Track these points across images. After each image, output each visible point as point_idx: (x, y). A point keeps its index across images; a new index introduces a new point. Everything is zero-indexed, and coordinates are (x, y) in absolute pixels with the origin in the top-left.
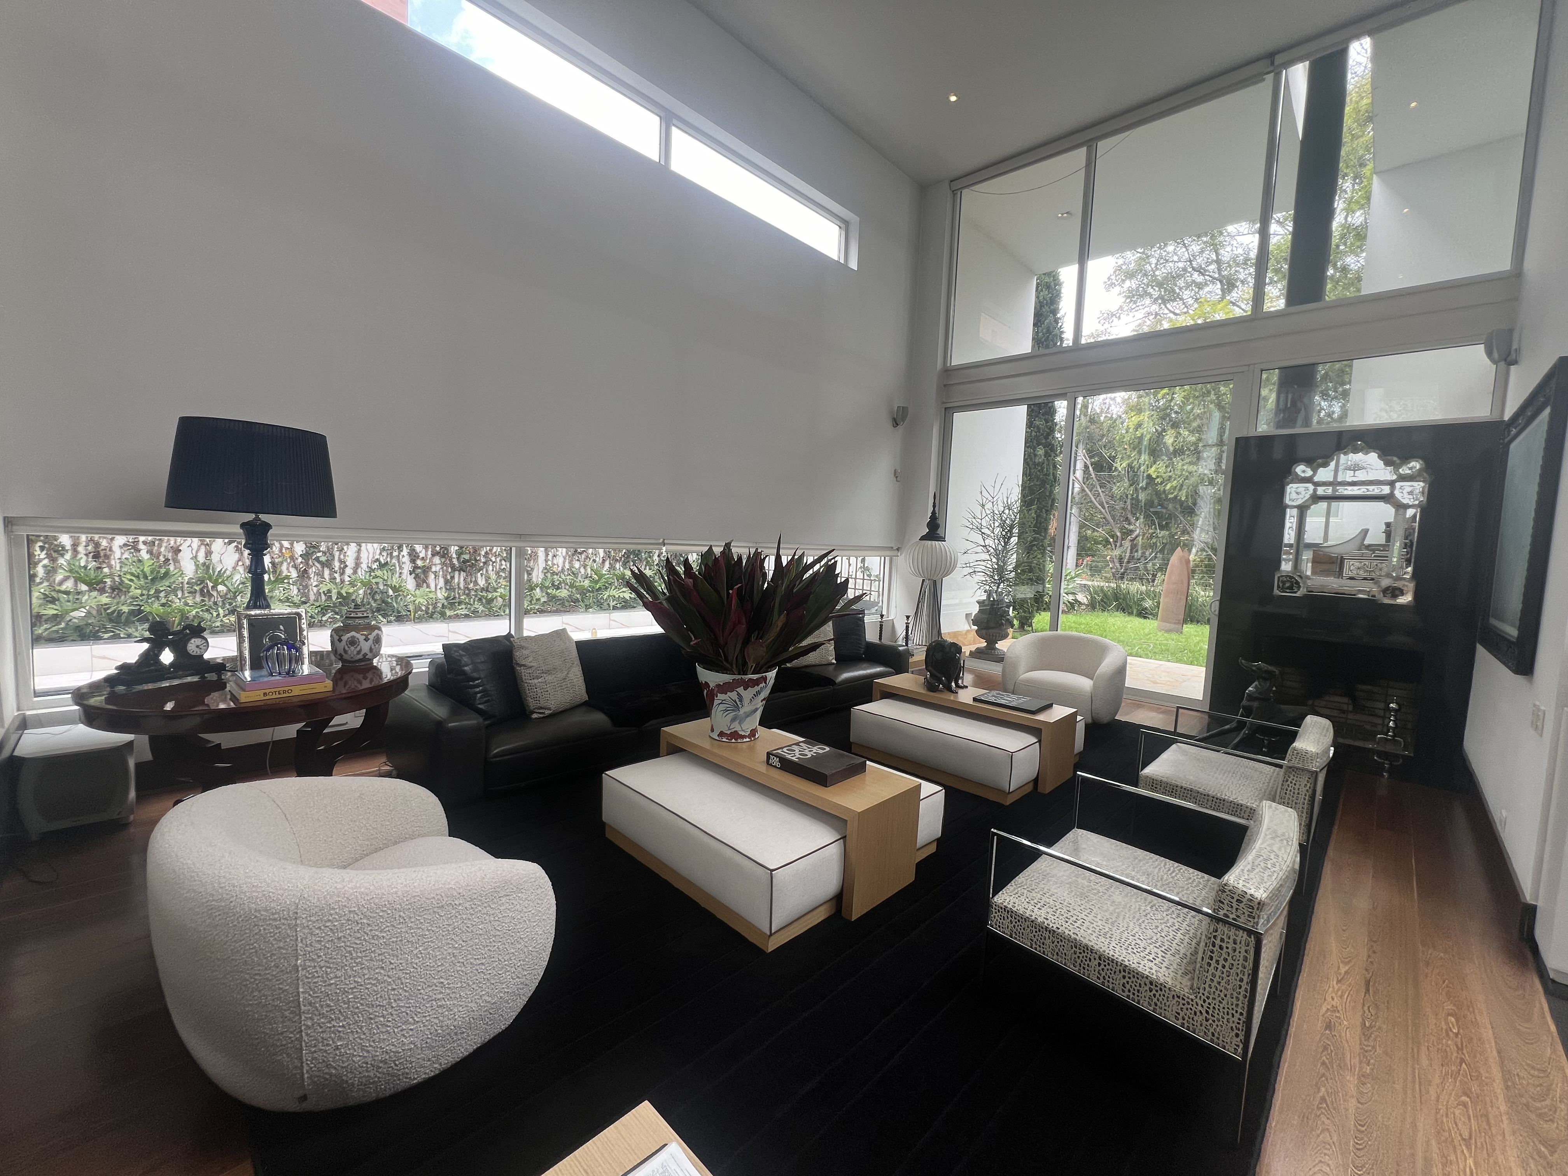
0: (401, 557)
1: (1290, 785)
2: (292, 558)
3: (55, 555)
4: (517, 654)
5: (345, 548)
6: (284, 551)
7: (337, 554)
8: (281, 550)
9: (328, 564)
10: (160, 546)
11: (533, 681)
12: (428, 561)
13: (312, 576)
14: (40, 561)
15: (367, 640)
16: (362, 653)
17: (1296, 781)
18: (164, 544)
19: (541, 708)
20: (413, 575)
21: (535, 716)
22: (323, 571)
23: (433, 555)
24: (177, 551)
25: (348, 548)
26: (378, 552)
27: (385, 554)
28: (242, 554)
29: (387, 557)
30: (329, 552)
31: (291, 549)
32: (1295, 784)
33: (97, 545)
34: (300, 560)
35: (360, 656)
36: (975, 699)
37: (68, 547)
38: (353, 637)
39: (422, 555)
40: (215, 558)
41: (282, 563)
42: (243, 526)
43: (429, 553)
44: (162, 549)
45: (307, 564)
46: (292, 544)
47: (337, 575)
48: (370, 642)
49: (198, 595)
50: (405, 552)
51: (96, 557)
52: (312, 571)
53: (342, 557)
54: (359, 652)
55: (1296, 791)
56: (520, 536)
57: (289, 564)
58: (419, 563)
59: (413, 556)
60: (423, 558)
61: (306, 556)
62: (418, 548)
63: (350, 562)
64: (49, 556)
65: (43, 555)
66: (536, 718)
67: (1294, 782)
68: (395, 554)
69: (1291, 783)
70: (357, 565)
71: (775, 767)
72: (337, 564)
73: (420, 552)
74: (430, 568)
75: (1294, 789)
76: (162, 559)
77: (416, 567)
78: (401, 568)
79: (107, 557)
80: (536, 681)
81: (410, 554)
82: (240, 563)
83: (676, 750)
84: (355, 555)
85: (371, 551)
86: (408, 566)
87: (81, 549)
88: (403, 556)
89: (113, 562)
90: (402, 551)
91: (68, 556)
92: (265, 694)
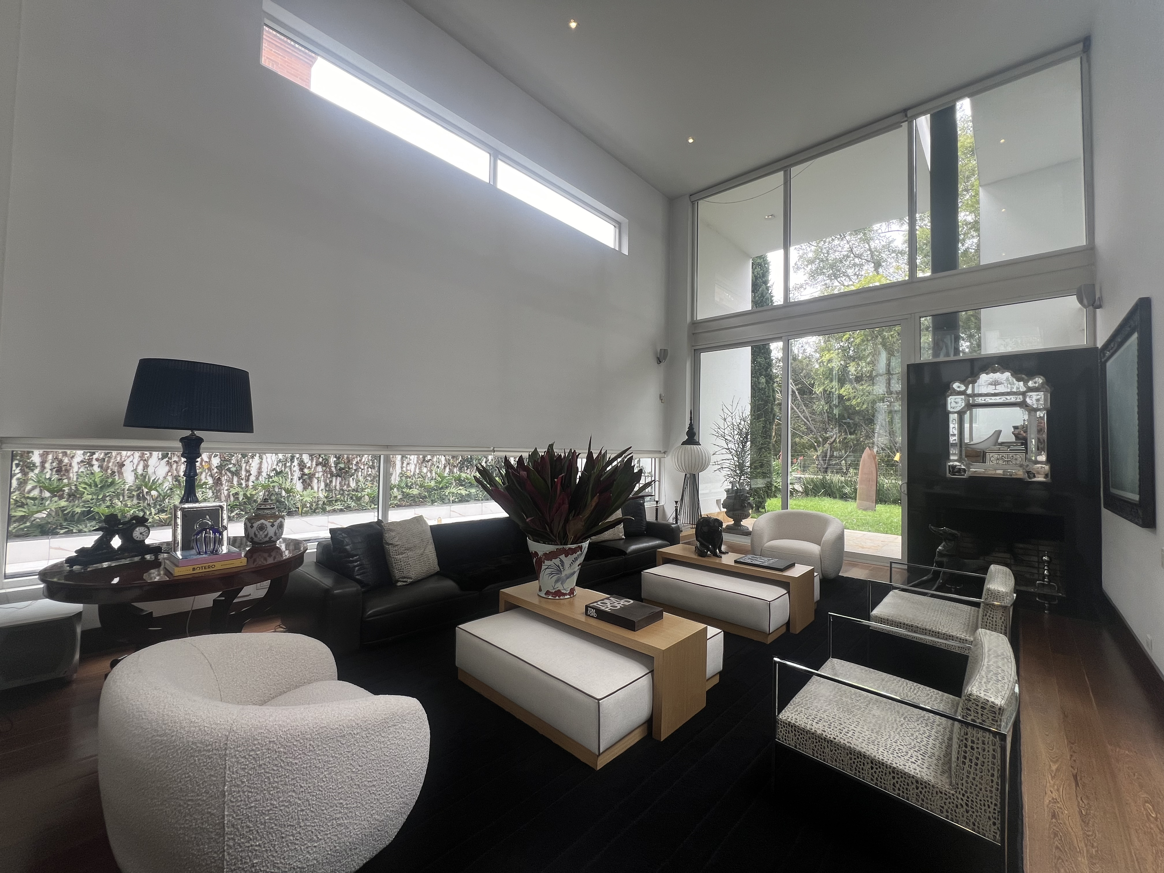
0: (292, 467)
1: (989, 618)
2: (210, 469)
3: (27, 470)
4: (387, 536)
5: (250, 460)
6: (204, 464)
7: (244, 465)
8: (201, 464)
9: (237, 473)
10: (109, 462)
11: (398, 557)
12: (313, 470)
13: (224, 483)
14: (15, 475)
15: (272, 526)
16: (269, 536)
17: (993, 615)
18: (112, 460)
19: (405, 578)
20: (301, 481)
21: (399, 584)
22: (233, 478)
23: (317, 465)
24: (121, 465)
25: (252, 461)
26: (275, 463)
27: (280, 464)
28: (171, 466)
29: (282, 467)
30: (238, 464)
31: (209, 463)
32: (993, 618)
33: (61, 462)
34: (216, 470)
35: (267, 539)
36: (736, 562)
37: (38, 464)
38: (262, 524)
39: (308, 465)
40: (150, 470)
41: (202, 473)
42: (182, 440)
43: (314, 463)
44: (110, 464)
45: (221, 473)
46: (210, 458)
47: (243, 482)
48: (275, 527)
49: (135, 499)
50: (296, 463)
51: (59, 471)
52: (224, 479)
53: (248, 468)
54: (266, 536)
55: (994, 623)
56: (387, 447)
57: (207, 474)
58: (306, 471)
59: (302, 466)
60: (309, 467)
61: (220, 467)
62: (306, 460)
63: (254, 471)
64: (22, 471)
65: (17, 471)
66: (400, 586)
67: (991, 616)
68: (288, 464)
69: (989, 616)
70: (260, 473)
71: (593, 617)
72: (243, 473)
73: (307, 463)
74: (314, 475)
75: (992, 621)
76: (109, 471)
77: (304, 474)
78: (292, 475)
79: (67, 471)
80: (401, 556)
81: (299, 465)
82: (170, 474)
83: (513, 606)
84: (258, 466)
85: (270, 462)
86: (297, 474)
87: (47, 465)
88: (294, 466)
89: (71, 475)
90: (293, 462)
91: (37, 471)
92: (194, 569)
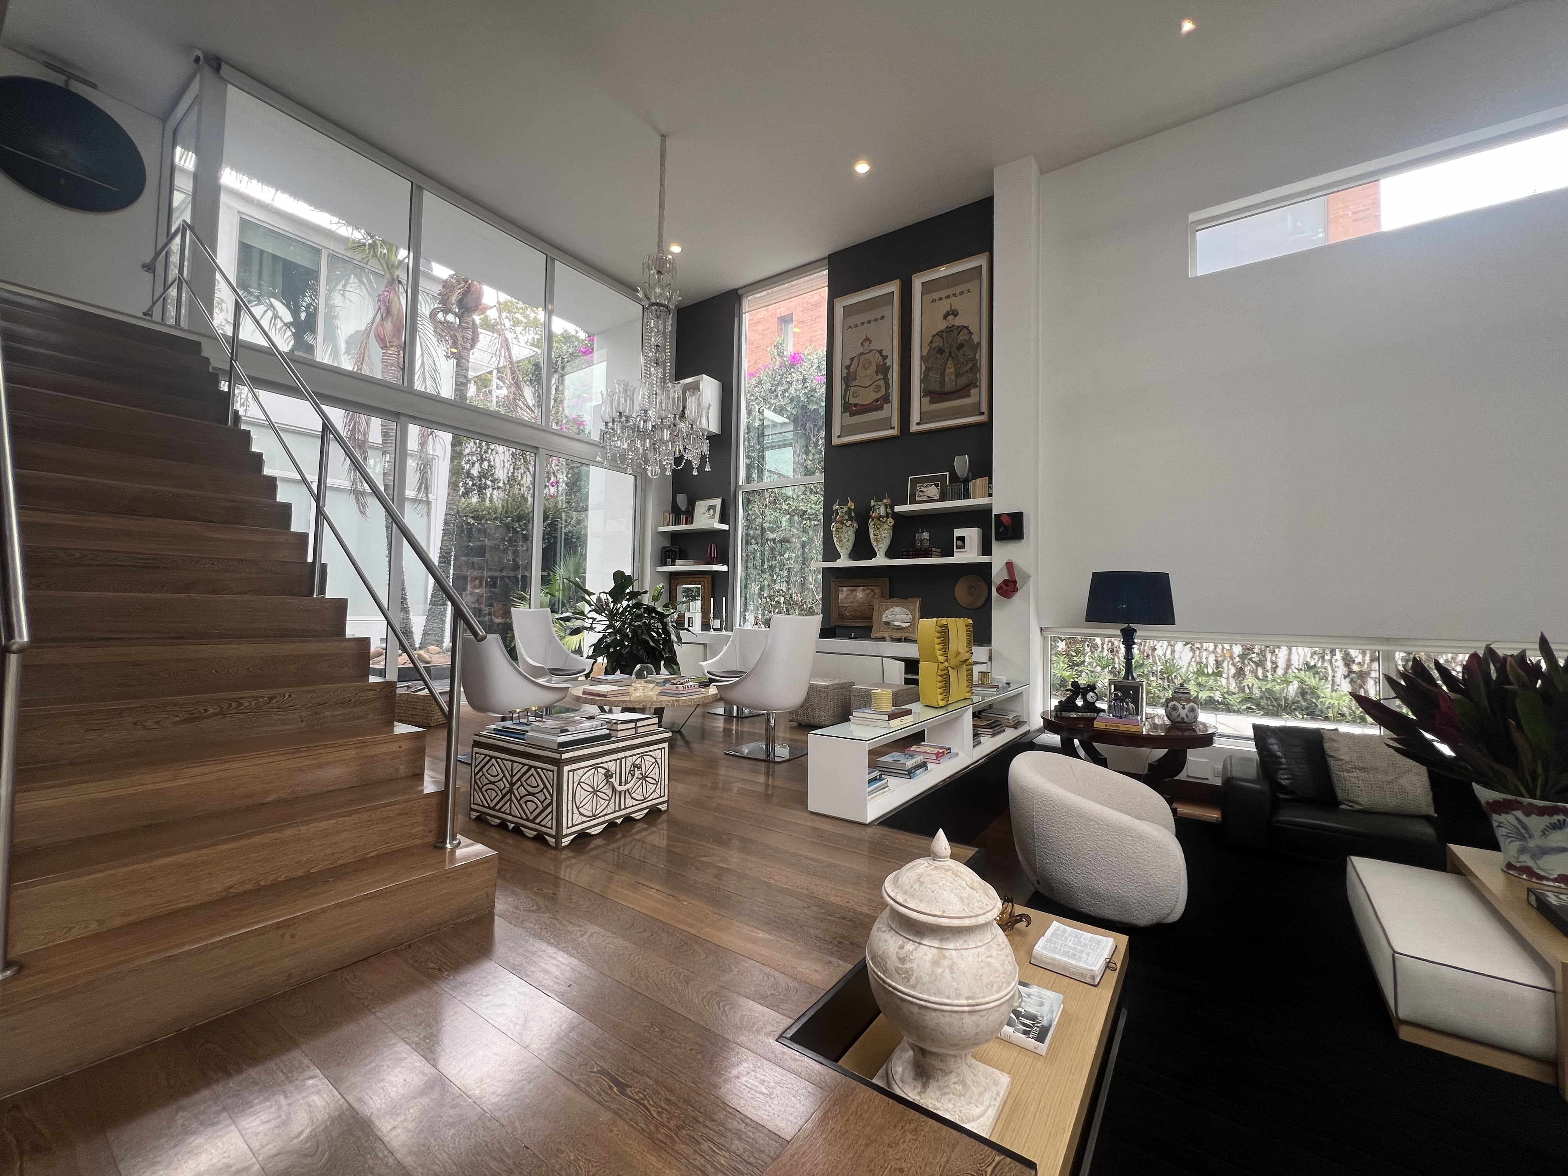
0: (1333, 661)
2: (1232, 658)
3: (1093, 650)
5: (1277, 650)
6: (1225, 651)
7: (1269, 656)
8: (1222, 651)
9: (1261, 664)
10: (1145, 646)
12: (1366, 666)
13: (1247, 673)
14: (1087, 653)
18: (1147, 644)
19: (1351, 801)
20: (1348, 680)
21: (1343, 806)
22: (1257, 669)
23: (1372, 660)
24: (1154, 649)
25: (1279, 651)
26: (1309, 655)
27: (1316, 657)
28: (1194, 653)
29: (1318, 660)
30: (1262, 653)
31: (1230, 650)
33: (1113, 644)
34: (1238, 659)
37: (1100, 645)
39: (1357, 660)
40: (1177, 655)
41: (1223, 661)
42: (1121, 630)
43: (1368, 658)
44: (1146, 648)
45: (1243, 663)
46: (1231, 646)
47: (1269, 674)
49: (1166, 681)
50: (1339, 656)
51: (1112, 651)
52: (1247, 669)
53: (1274, 658)
56: (1388, 640)
57: (1229, 662)
58: (1355, 668)
59: (1348, 661)
60: (1359, 663)
61: (1242, 657)
62: (1354, 653)
63: (1282, 664)
64: (1091, 650)
65: (1089, 650)
66: (1345, 809)
68: (1327, 657)
70: (1289, 665)
72: (1269, 665)
73: (1356, 657)
74: (1368, 674)
76: (1146, 654)
77: (1351, 672)
78: (1333, 671)
79: (1117, 652)
81: (1344, 659)
82: (1193, 660)
84: (1286, 657)
85: (1301, 654)
86: (1341, 670)
87: (1105, 646)
88: (1336, 660)
89: (1120, 656)
90: (1335, 655)
91: (1100, 650)
